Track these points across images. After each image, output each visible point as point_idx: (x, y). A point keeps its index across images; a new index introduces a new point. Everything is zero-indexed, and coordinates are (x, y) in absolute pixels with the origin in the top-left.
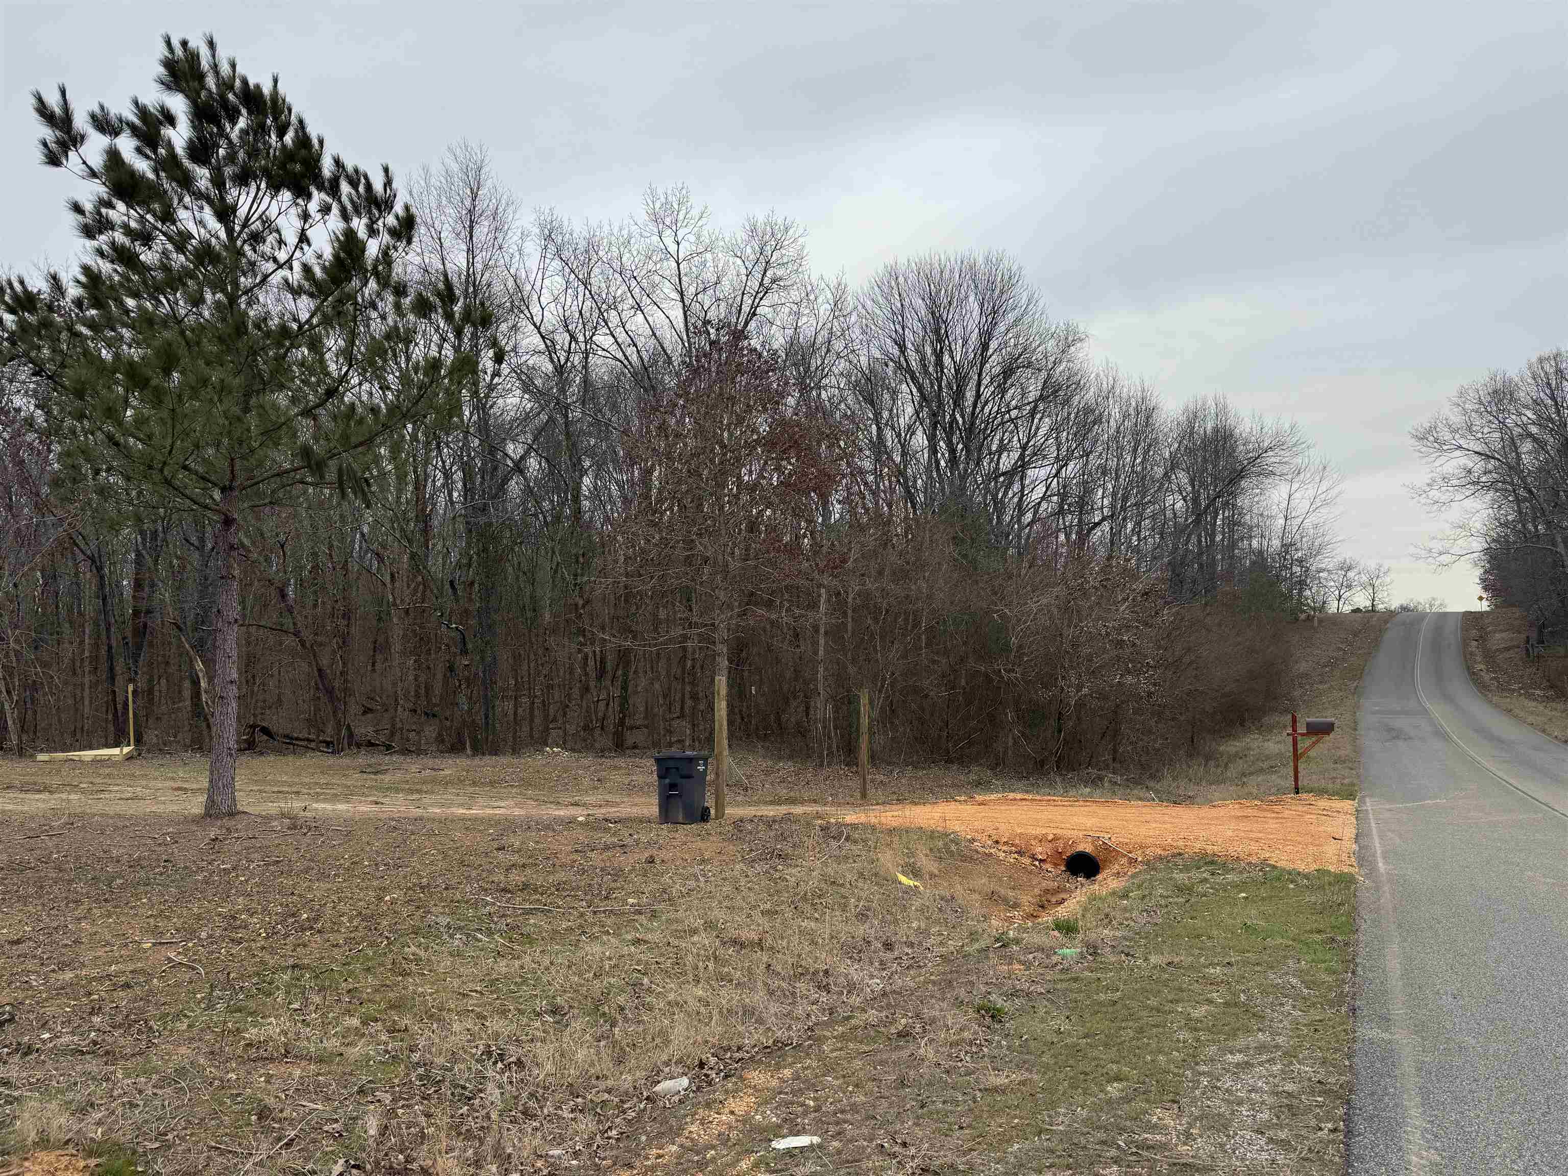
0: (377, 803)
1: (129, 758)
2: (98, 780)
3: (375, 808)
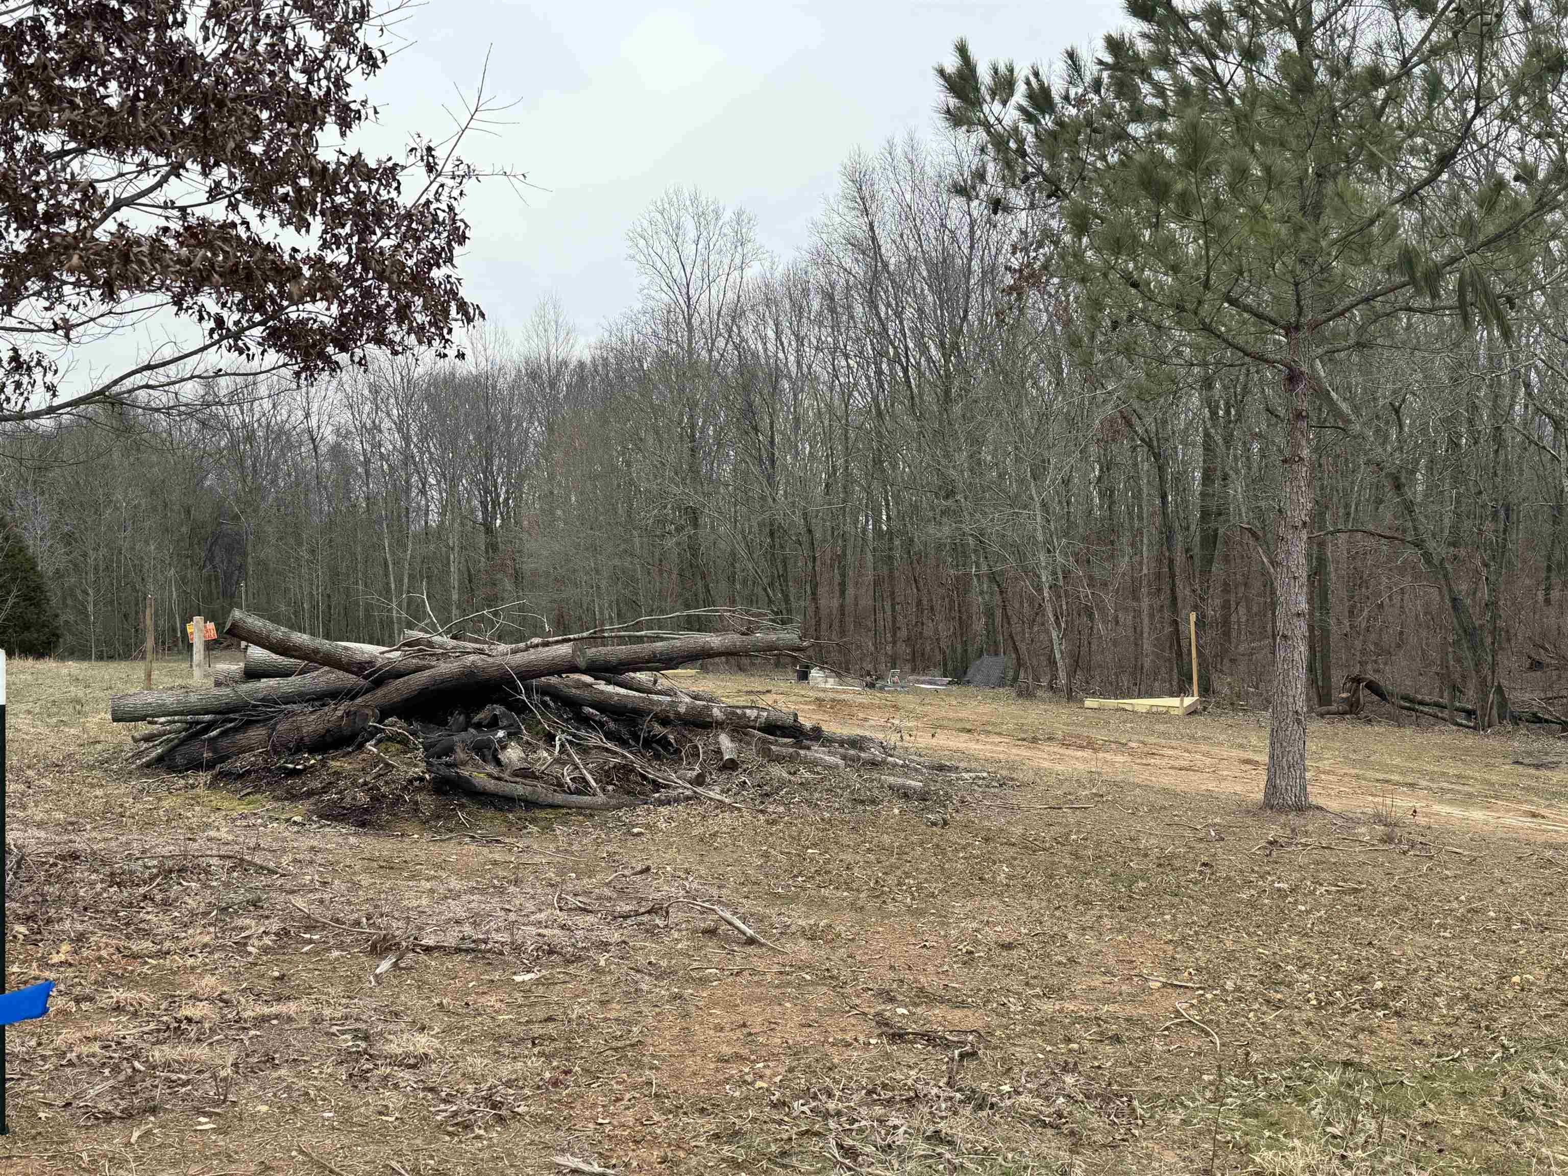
0: (1534, 815)
1: (1192, 712)
2: (1152, 740)
3: (1528, 822)
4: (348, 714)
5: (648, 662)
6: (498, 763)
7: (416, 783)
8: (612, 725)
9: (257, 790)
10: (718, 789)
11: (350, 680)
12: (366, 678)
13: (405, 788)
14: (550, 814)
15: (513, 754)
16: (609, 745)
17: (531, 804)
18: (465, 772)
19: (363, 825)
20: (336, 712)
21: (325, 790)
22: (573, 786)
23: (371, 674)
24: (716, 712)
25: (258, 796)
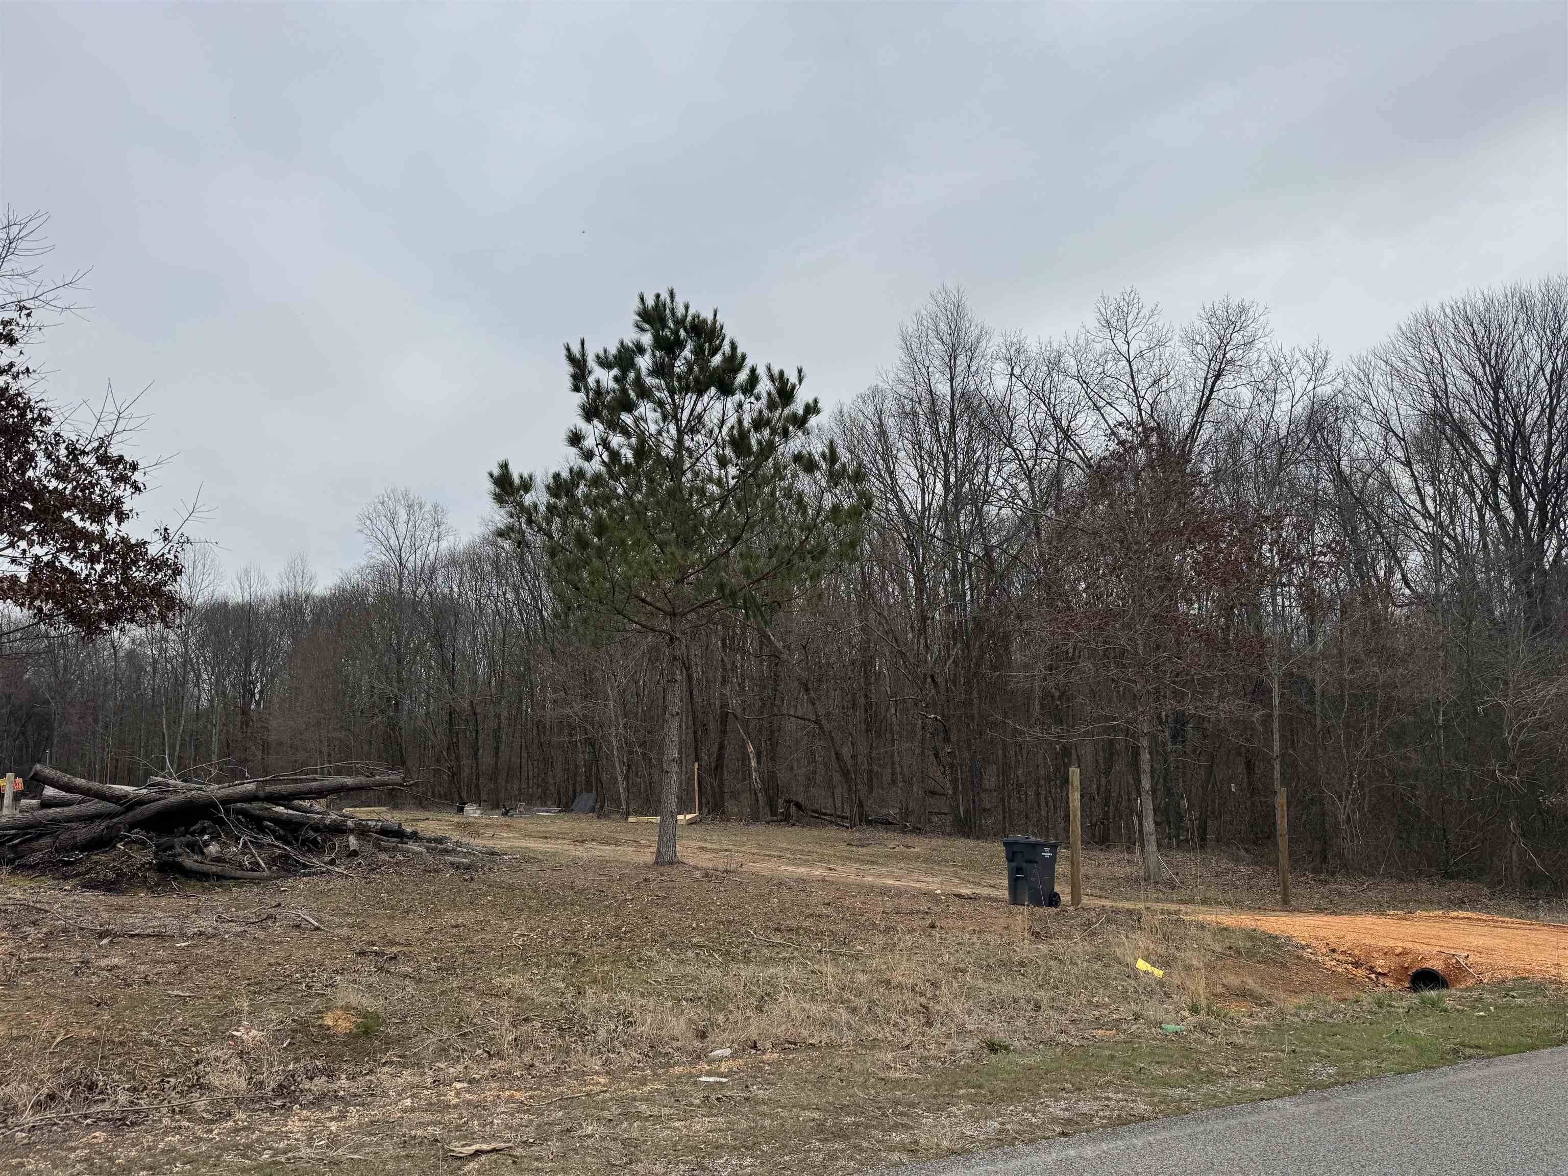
1: (694, 823)
4: (107, 828)
5: (307, 794)
6: (203, 853)
7: (147, 866)
8: (281, 832)
9: (43, 874)
10: (343, 867)
11: (111, 807)
12: (121, 805)
13: (139, 869)
14: (231, 883)
15: (213, 849)
16: (276, 843)
17: (220, 877)
18: (180, 859)
19: (110, 890)
20: (99, 827)
21: (87, 872)
22: (249, 867)
23: (125, 803)
24: (349, 823)
25: (43, 878)
